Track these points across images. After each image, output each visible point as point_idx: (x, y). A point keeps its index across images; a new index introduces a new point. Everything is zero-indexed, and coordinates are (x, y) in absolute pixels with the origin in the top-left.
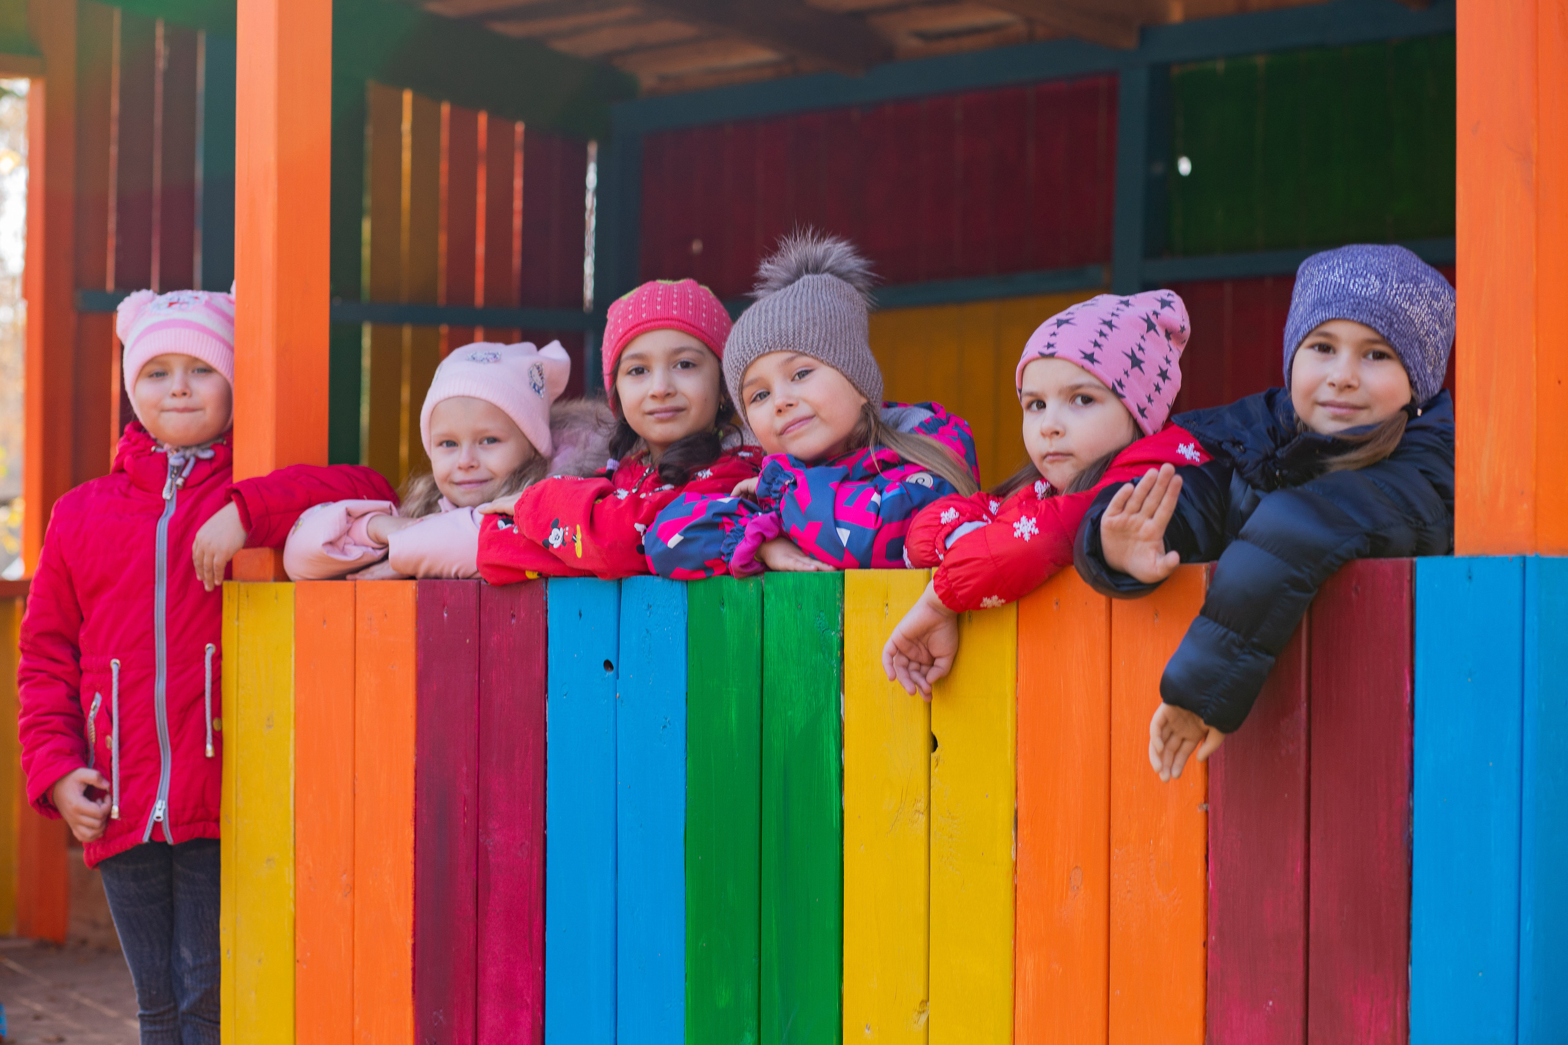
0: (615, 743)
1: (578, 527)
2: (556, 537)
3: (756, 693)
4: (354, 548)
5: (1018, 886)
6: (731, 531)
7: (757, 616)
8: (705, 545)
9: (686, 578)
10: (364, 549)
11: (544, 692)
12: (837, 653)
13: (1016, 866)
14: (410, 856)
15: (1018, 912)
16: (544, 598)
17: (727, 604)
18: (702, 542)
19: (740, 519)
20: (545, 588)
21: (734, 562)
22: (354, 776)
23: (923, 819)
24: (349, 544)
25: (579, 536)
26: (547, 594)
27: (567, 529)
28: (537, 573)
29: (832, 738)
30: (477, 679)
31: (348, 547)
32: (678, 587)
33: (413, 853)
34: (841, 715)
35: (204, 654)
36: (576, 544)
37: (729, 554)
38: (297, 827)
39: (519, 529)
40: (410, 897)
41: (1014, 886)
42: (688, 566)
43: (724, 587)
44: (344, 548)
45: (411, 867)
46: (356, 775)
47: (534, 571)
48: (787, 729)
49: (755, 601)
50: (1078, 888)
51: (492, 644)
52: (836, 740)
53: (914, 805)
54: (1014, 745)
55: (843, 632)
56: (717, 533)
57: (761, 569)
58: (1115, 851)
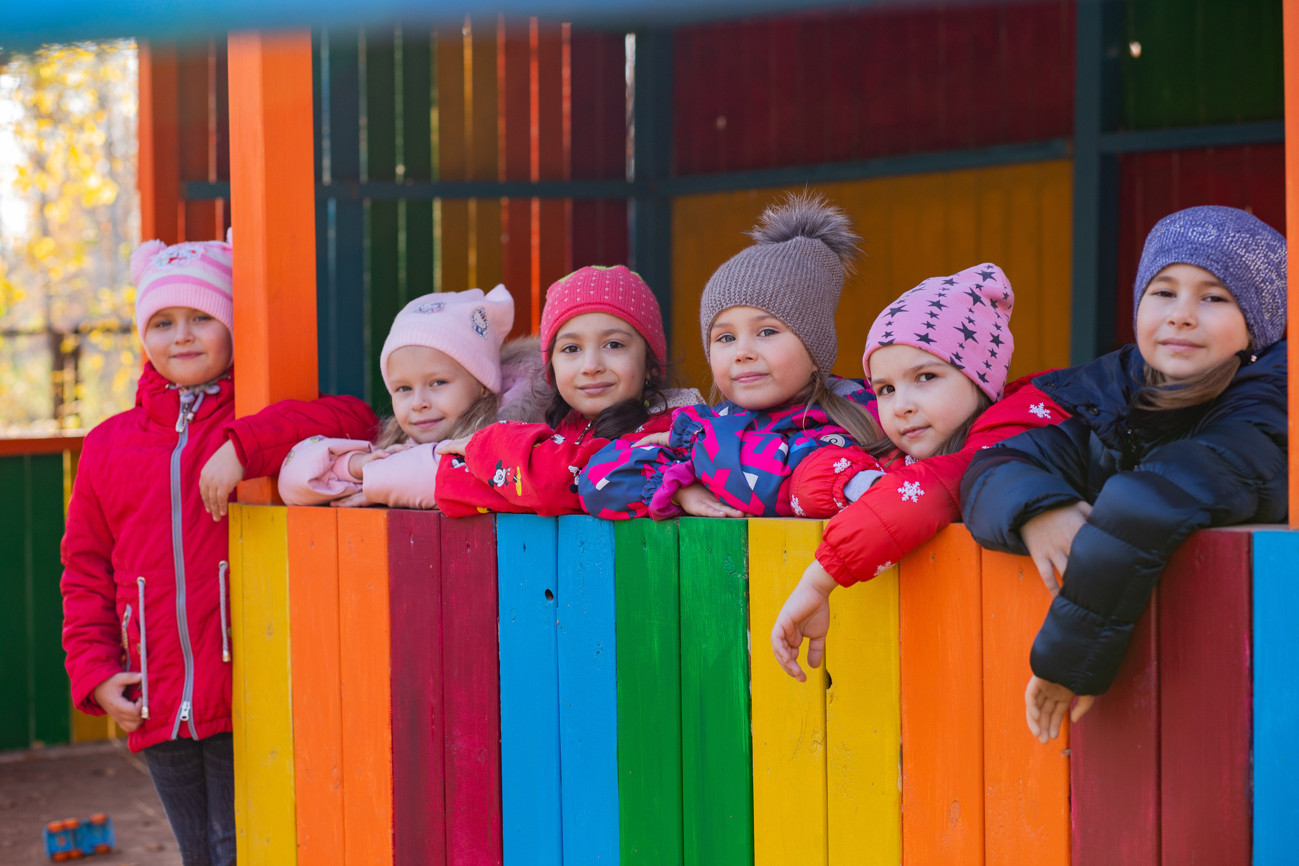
0: (556, 665)
1: (518, 468)
2: (499, 478)
3: (674, 626)
4: (338, 483)
5: (904, 815)
6: (651, 478)
7: (674, 556)
8: (629, 489)
9: (613, 517)
10: (346, 484)
11: (495, 615)
12: (743, 594)
13: (902, 797)
14: (388, 755)
15: (905, 839)
16: (494, 531)
17: (648, 545)
18: (625, 486)
19: (659, 466)
20: (494, 523)
21: (652, 506)
22: (341, 682)
23: (820, 748)
24: (333, 479)
25: (519, 476)
26: (496, 528)
27: (509, 470)
28: (486, 509)
29: (740, 670)
30: (440, 601)
31: (331, 482)
32: (606, 526)
33: (391, 753)
34: (748, 650)
35: (218, 570)
36: (516, 484)
37: (649, 498)
38: (295, 724)
39: (470, 469)
40: (390, 792)
41: (901, 815)
42: (613, 507)
43: (646, 529)
44: (328, 483)
45: (389, 765)
46: (342, 681)
47: (483, 507)
48: (702, 661)
49: (671, 542)
50: (956, 820)
51: (452, 571)
52: (744, 673)
53: (812, 736)
54: (898, 686)
55: (748, 574)
56: (638, 479)
57: (678, 512)
58: (988, 788)
